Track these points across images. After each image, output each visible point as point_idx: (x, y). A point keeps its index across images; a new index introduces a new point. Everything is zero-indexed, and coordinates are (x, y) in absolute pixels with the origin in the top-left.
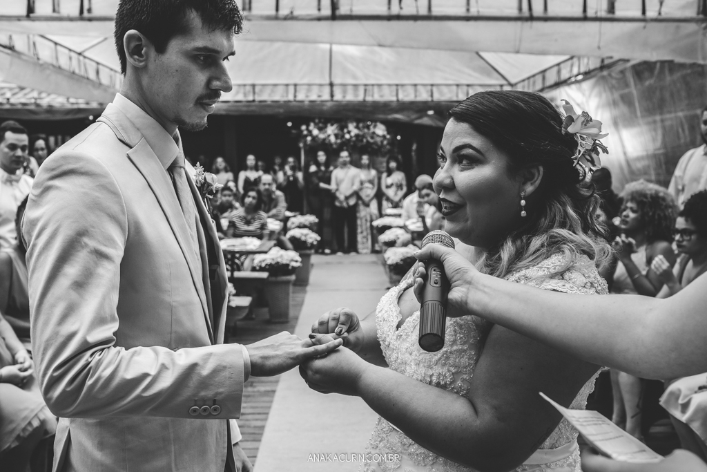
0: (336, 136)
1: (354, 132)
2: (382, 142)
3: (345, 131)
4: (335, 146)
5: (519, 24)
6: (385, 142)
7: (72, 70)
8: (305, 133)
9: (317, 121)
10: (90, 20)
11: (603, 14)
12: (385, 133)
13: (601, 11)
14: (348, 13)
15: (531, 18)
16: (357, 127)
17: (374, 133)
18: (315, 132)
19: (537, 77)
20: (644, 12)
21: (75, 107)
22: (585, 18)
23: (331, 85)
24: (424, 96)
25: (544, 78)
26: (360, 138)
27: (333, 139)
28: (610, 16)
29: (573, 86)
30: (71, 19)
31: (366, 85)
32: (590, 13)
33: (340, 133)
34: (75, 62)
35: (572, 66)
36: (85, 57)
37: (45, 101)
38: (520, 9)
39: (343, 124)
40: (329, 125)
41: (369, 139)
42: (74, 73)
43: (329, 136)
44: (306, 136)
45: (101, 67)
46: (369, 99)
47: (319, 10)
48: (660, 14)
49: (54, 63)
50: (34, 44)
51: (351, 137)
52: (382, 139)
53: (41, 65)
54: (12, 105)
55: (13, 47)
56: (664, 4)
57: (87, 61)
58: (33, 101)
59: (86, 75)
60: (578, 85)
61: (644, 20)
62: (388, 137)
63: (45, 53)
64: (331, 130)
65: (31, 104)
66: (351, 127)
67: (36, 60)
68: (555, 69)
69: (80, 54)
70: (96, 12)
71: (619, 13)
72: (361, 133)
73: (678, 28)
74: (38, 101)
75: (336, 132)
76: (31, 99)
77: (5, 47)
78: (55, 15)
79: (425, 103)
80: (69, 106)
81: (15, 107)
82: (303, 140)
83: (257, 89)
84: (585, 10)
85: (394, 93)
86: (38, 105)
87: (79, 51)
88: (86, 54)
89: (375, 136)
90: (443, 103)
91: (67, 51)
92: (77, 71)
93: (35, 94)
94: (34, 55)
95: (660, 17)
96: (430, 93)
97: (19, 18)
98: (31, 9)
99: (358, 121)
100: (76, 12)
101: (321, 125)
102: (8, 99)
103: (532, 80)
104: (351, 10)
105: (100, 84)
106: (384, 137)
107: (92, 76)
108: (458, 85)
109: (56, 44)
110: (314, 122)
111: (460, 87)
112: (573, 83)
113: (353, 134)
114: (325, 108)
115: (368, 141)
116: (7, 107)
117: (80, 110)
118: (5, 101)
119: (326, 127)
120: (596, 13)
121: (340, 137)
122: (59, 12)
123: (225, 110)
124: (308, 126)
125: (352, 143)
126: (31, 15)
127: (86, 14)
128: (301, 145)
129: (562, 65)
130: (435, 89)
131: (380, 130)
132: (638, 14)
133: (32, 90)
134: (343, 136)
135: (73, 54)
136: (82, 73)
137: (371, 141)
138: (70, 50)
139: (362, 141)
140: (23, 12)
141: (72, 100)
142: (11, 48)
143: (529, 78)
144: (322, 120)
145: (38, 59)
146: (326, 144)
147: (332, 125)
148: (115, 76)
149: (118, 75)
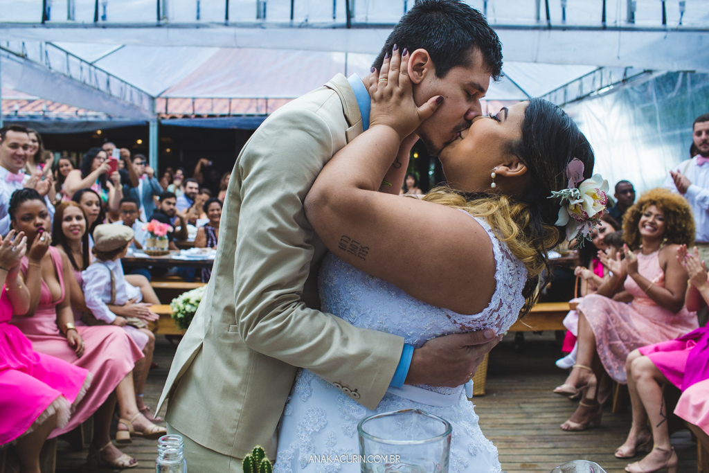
5: (537, 32)
7: (83, 81)
10: (104, 27)
11: (623, 24)
13: (620, 20)
14: (363, 21)
15: (549, 28)
19: (558, 91)
20: (664, 22)
21: (84, 119)
22: (604, 28)
25: (565, 93)
28: (630, 25)
29: (595, 101)
30: (85, 26)
32: (609, 23)
34: (85, 72)
35: (594, 79)
36: (96, 68)
37: (54, 114)
38: (538, 18)
42: (84, 83)
45: (111, 78)
47: (334, 18)
48: (680, 23)
49: (66, 72)
50: (46, 53)
53: (53, 74)
54: (20, 117)
55: (26, 55)
56: (684, 14)
57: (98, 71)
58: (41, 113)
59: (97, 86)
60: (600, 99)
61: (665, 30)
63: (57, 62)
65: (39, 116)
67: (48, 69)
68: (578, 83)
69: (91, 64)
70: (111, 19)
71: (639, 22)
73: (701, 38)
74: (47, 114)
76: (39, 111)
77: (17, 55)
78: (70, 22)
80: (77, 119)
81: (22, 120)
83: (270, 103)
84: (604, 19)
86: (46, 118)
87: (90, 61)
88: (97, 64)
91: (78, 61)
92: (88, 82)
93: (43, 107)
94: (46, 64)
95: (680, 27)
97: (34, 25)
98: (46, 17)
100: (90, 19)
102: (16, 112)
103: (553, 95)
104: (367, 19)
105: (111, 95)
107: (103, 86)
109: (68, 53)
112: (595, 97)
116: (15, 119)
117: (88, 123)
118: (13, 113)
120: (616, 22)
122: (73, 19)
123: (237, 124)
126: (46, 22)
127: (100, 21)
129: (584, 79)
132: (659, 23)
133: (41, 103)
135: (84, 65)
136: (93, 83)
138: (81, 60)
140: (39, 18)
141: (81, 113)
142: (24, 57)
143: (550, 93)
145: (50, 68)
148: (125, 87)
149: (128, 87)
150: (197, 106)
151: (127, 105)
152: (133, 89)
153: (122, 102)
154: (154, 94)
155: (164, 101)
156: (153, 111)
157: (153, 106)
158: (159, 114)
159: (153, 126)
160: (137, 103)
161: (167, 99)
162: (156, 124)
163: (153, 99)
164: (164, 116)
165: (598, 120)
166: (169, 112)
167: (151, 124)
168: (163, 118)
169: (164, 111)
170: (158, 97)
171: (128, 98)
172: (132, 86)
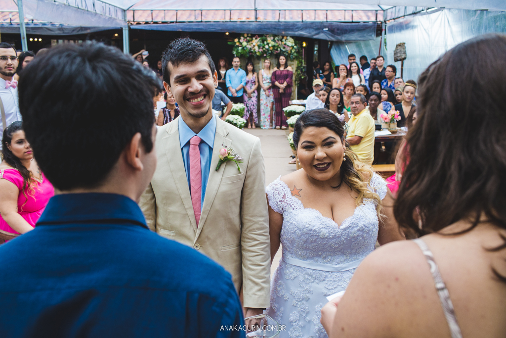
0: (259, 46)
1: (272, 43)
2: (291, 51)
3: (265, 43)
4: (258, 54)
6: (293, 51)
7: (77, 6)
8: (237, 44)
9: (246, 36)
12: (294, 44)
16: (274, 40)
17: (285, 44)
18: (245, 44)
23: (256, 10)
24: (321, 18)
25: (406, 8)
26: (276, 48)
27: (256, 48)
29: (425, 16)
31: (280, 10)
33: (262, 44)
34: (78, 0)
39: (264, 38)
40: (254, 38)
41: (282, 49)
42: (78, 8)
43: (254, 46)
44: (238, 46)
45: (96, 1)
46: (282, 20)
49: (65, 2)
51: (269, 47)
52: (291, 48)
53: (57, 5)
54: (36, 24)
59: (86, 9)
60: (427, 15)
62: (295, 47)
64: (256, 42)
66: (270, 40)
72: (277, 45)
75: (259, 43)
79: (322, 23)
82: (236, 50)
83: (204, 13)
85: (300, 16)
89: (286, 47)
90: (335, 23)
92: (80, 7)
96: (325, 16)
99: (275, 36)
101: (248, 38)
102: (32, 20)
105: (96, 14)
106: (293, 47)
107: (90, 8)
108: (345, 10)
110: (243, 36)
111: (346, 11)
112: (424, 14)
113: (270, 45)
114: (251, 27)
115: (281, 50)
118: (30, 22)
119: (252, 40)
121: (262, 47)
123: (181, 28)
124: (239, 39)
125: (270, 52)
128: (235, 53)
130: (329, 13)
131: (290, 42)
134: (263, 47)
136: (84, 8)
137: (284, 50)
139: (277, 50)
144: (249, 35)
146: (252, 52)
147: (256, 39)
148: (105, 5)
149: (108, 5)
150: (154, 15)
151: (107, 18)
152: (110, 6)
153: (104, 17)
154: (125, 8)
155: (132, 12)
156: (125, 20)
157: (125, 16)
158: (129, 21)
159: (125, 30)
160: (114, 16)
161: (134, 11)
162: (127, 28)
163: (124, 11)
164: (133, 23)
165: (425, 30)
166: (135, 20)
167: (124, 28)
168: (132, 24)
169: (132, 20)
170: (128, 10)
171: (107, 14)
172: (110, 4)
